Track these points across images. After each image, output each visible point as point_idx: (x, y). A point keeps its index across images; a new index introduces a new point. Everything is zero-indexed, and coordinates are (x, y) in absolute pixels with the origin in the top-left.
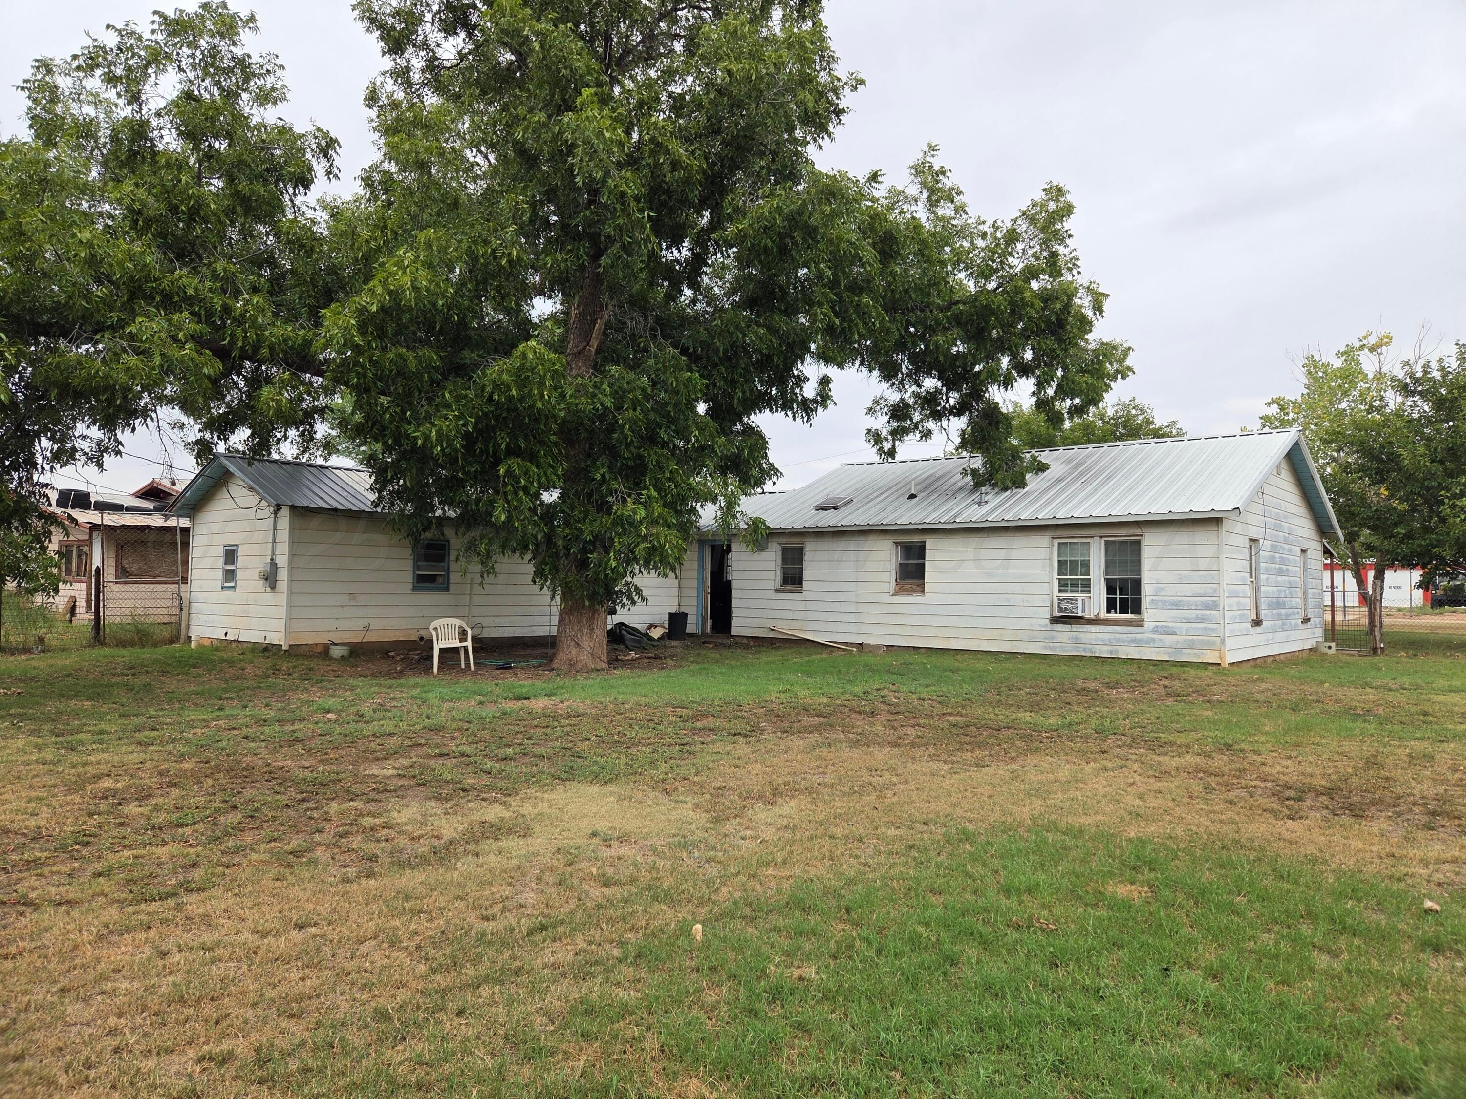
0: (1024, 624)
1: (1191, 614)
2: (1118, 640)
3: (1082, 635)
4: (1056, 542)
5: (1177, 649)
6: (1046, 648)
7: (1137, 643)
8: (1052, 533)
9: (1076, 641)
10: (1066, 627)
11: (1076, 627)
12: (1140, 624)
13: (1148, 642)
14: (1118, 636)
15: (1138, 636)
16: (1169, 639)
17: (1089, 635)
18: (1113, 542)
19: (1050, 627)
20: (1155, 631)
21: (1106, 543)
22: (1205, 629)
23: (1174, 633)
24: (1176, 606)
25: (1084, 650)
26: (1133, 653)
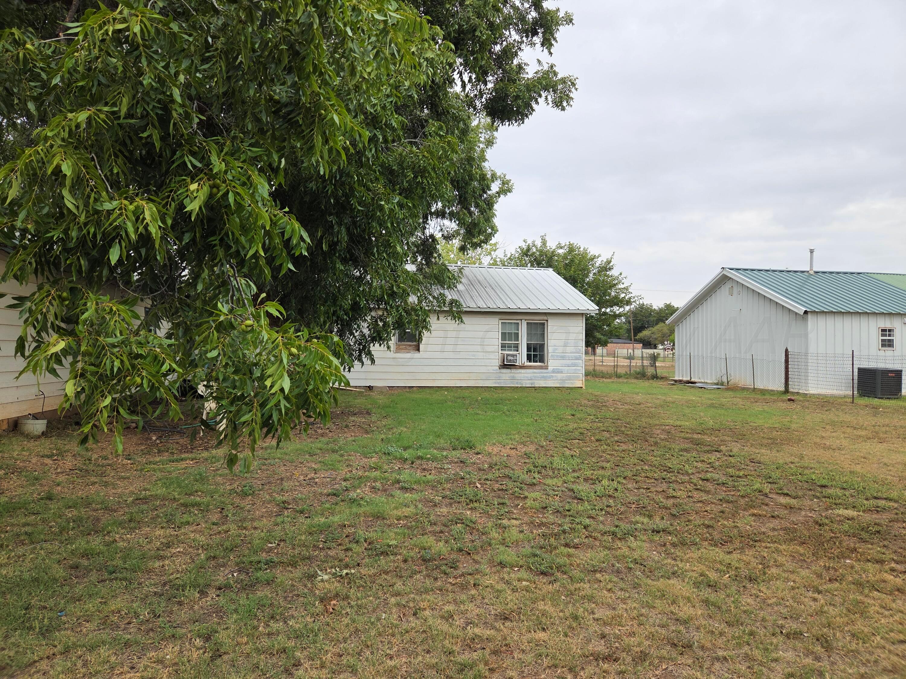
0: (483, 370)
1: (569, 362)
2: (535, 377)
3: (516, 375)
4: (500, 321)
5: (563, 380)
6: (495, 383)
7: (545, 378)
8: (500, 317)
9: (513, 379)
10: (508, 371)
11: (513, 371)
12: (546, 368)
13: (550, 378)
14: (535, 375)
15: (545, 375)
16: (559, 376)
17: (520, 375)
18: (531, 323)
19: (499, 371)
20: (553, 372)
21: (527, 323)
22: (575, 370)
23: (562, 372)
24: (563, 358)
25: (517, 383)
26: (542, 384)
